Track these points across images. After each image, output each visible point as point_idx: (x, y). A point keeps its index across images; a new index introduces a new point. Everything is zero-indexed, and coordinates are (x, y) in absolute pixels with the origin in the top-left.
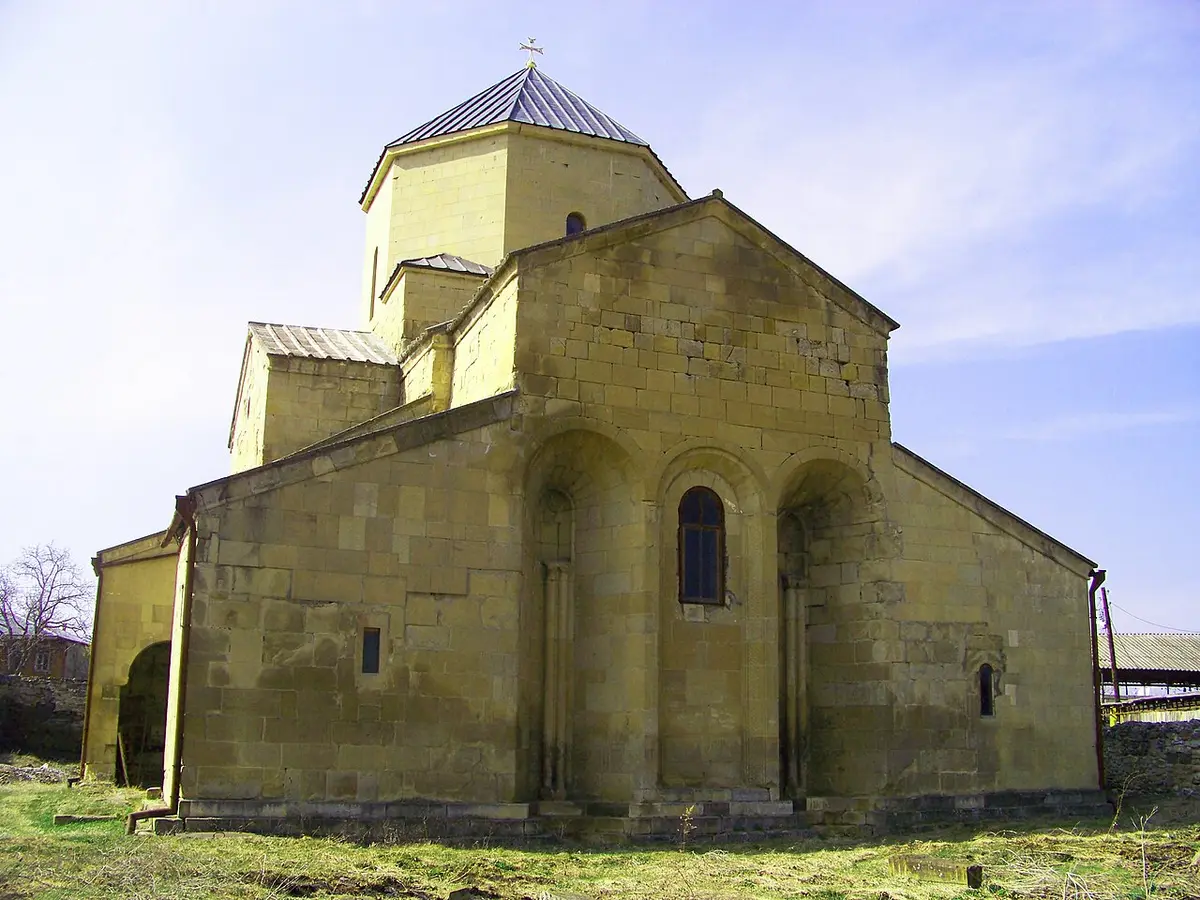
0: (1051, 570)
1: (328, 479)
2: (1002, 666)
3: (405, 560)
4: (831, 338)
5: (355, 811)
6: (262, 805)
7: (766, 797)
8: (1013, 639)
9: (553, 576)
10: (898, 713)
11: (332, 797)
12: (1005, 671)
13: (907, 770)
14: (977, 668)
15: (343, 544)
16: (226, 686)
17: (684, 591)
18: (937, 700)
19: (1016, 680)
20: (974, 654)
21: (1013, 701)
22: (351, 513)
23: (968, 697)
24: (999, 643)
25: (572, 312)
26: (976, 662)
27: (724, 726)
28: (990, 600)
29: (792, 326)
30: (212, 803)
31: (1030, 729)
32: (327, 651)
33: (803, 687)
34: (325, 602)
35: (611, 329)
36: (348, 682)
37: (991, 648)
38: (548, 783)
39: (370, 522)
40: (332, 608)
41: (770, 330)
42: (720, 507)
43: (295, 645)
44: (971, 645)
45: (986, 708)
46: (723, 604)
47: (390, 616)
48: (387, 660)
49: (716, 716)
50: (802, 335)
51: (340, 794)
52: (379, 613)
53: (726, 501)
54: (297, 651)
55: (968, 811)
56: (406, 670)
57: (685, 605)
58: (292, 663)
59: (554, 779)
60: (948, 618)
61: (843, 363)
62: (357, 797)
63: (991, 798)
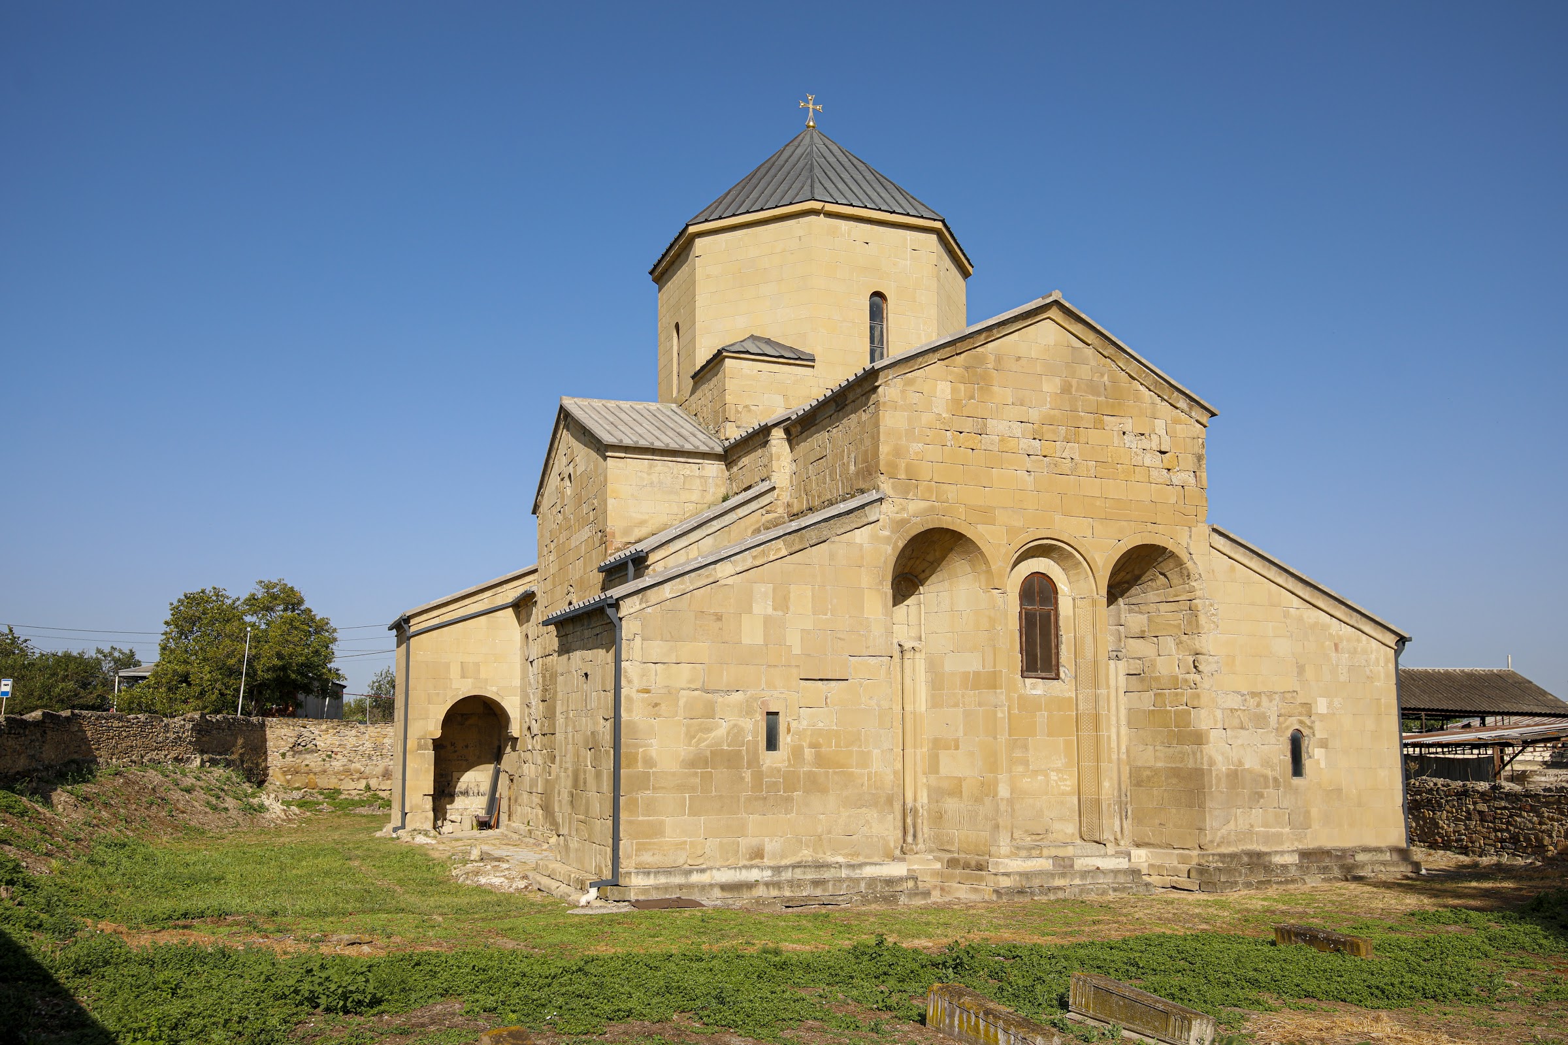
0: (1359, 641)
1: (730, 581)
2: (1312, 731)
3: (797, 650)
4: (1154, 430)
5: (767, 875)
6: (690, 872)
7: (1102, 852)
8: (1321, 706)
9: (907, 655)
10: (1217, 775)
11: (747, 863)
12: (1314, 735)
13: (1225, 827)
14: (1289, 734)
15: (746, 640)
16: (654, 769)
17: (1025, 668)
18: (1251, 763)
19: (1324, 744)
20: (1286, 720)
21: (1323, 765)
22: (750, 612)
23: (1280, 760)
24: (1308, 708)
25: (926, 418)
26: (1287, 728)
27: (1062, 787)
28: (1301, 670)
29: (1117, 420)
30: (649, 873)
31: (1339, 790)
32: (736, 733)
33: (1123, 749)
34: (733, 691)
35: (961, 433)
36: (754, 762)
37: (1301, 714)
38: (910, 839)
39: (767, 620)
40: (737, 697)
41: (1099, 426)
42: (1055, 590)
43: (709, 730)
44: (1283, 711)
45: (1297, 768)
46: (1057, 677)
47: (786, 700)
48: (784, 739)
49: (1056, 778)
50: (1128, 427)
51: (751, 859)
52: (778, 698)
53: (1060, 585)
54: (712, 735)
55: (1285, 867)
56: (801, 748)
57: (1026, 679)
58: (707, 746)
59: (915, 836)
60: (1259, 689)
61: (1164, 453)
62: (765, 860)
63: (1305, 854)
